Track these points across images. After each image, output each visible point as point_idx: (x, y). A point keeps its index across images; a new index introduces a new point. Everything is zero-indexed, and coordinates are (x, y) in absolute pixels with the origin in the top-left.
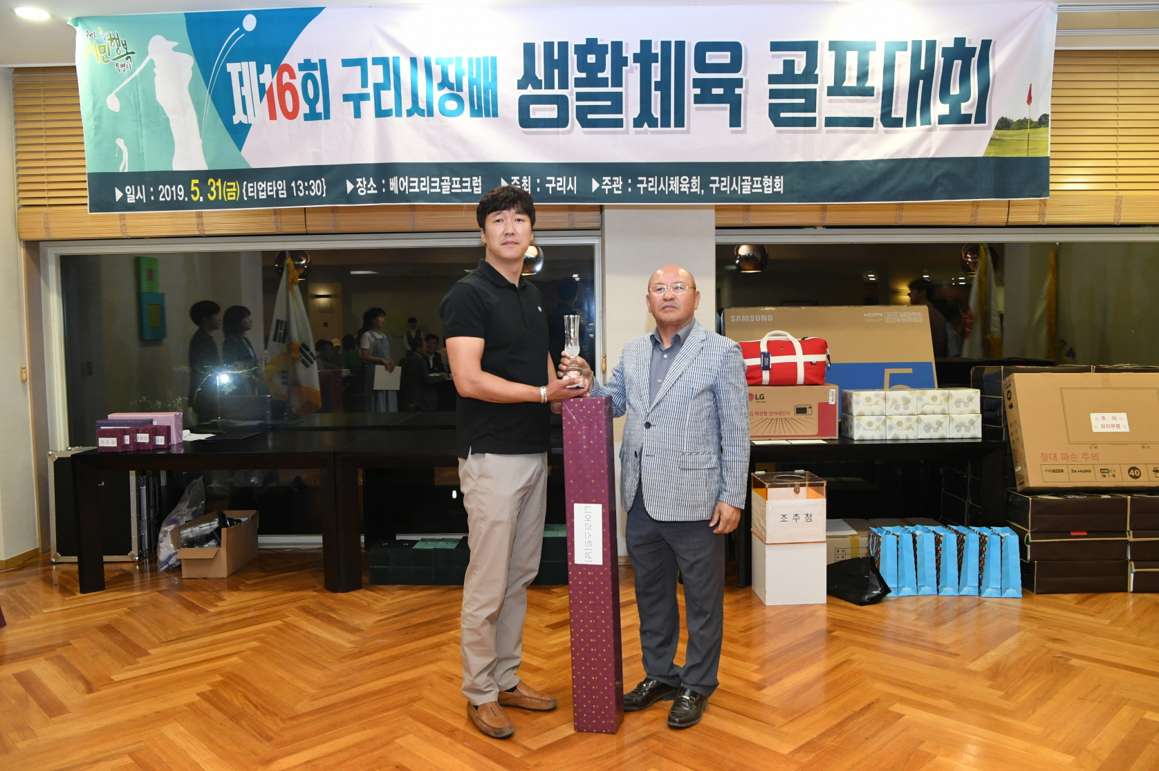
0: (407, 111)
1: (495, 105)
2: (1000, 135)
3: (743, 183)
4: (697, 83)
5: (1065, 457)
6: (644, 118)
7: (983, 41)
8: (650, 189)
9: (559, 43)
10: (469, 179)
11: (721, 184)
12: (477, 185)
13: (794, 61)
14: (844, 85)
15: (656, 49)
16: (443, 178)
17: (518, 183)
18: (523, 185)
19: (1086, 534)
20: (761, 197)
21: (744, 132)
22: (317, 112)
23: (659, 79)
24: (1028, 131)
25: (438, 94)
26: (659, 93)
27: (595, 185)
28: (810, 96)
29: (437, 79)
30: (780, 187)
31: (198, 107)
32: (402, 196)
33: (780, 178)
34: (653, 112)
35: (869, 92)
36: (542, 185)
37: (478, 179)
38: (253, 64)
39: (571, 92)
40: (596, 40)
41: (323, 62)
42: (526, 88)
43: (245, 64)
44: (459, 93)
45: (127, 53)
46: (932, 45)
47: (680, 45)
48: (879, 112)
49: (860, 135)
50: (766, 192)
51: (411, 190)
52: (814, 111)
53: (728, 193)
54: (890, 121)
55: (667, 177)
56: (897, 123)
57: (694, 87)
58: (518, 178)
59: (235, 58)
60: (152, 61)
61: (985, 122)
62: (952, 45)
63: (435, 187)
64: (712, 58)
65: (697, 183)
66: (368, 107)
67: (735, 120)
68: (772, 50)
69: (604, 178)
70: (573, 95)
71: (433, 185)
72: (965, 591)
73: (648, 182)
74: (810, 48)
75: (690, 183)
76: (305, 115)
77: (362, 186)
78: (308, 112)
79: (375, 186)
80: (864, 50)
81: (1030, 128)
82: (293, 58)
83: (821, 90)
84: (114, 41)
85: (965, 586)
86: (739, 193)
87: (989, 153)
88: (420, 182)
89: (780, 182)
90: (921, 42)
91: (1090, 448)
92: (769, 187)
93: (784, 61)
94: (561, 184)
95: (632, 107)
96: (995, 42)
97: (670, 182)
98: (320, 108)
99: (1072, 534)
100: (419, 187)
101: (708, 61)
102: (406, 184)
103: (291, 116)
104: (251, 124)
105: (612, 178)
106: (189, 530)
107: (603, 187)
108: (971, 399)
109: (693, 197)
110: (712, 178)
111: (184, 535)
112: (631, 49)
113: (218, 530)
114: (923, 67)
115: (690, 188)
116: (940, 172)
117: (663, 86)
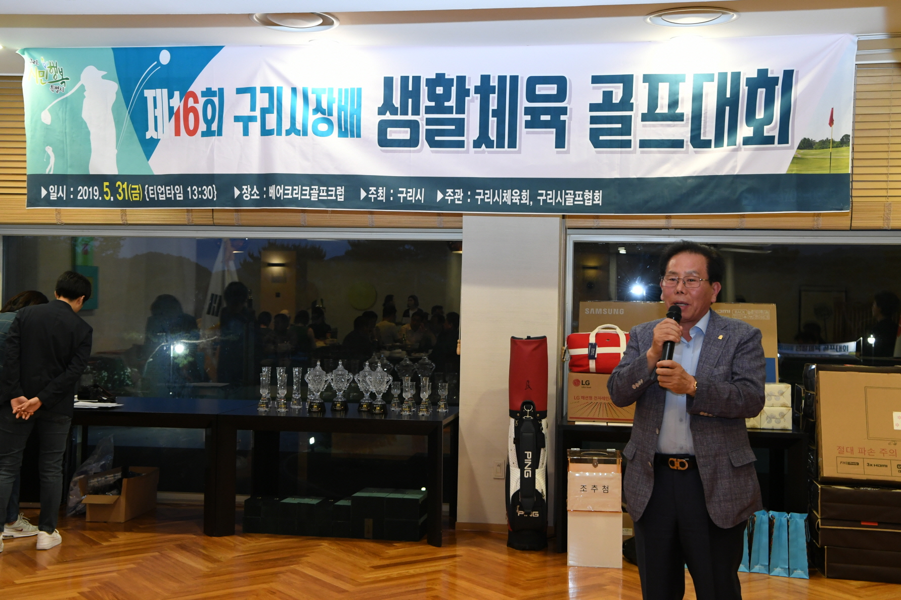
0: (286, 131)
1: (359, 127)
2: (801, 154)
3: (566, 196)
4: (528, 111)
5: (862, 451)
6: (483, 140)
7: (785, 71)
8: (486, 200)
9: (413, 77)
10: (334, 189)
11: (547, 196)
12: (341, 193)
13: (612, 92)
14: (656, 112)
15: (494, 82)
16: (313, 187)
17: (375, 193)
18: (379, 195)
19: (877, 525)
20: (582, 208)
21: (568, 152)
22: (212, 129)
23: (496, 107)
24: (831, 150)
25: (312, 118)
26: (495, 119)
27: (440, 196)
28: (626, 122)
29: (312, 105)
30: (599, 200)
31: (118, 123)
32: (278, 201)
33: (599, 192)
34: (490, 135)
35: (680, 118)
36: (395, 195)
37: (342, 188)
38: (165, 91)
39: (422, 118)
40: (444, 74)
41: (221, 90)
42: (384, 114)
43: (159, 91)
44: (329, 117)
45: (63, 79)
46: (736, 76)
47: (515, 79)
48: (689, 135)
49: (671, 155)
50: (586, 204)
51: (285, 197)
52: (630, 134)
53: (554, 204)
54: (698, 142)
55: (501, 190)
56: (707, 144)
57: (525, 115)
58: (375, 188)
59: (151, 85)
60: (83, 86)
61: (788, 143)
62: (755, 75)
63: (305, 195)
64: (541, 90)
65: (527, 195)
66: (255, 128)
67: (560, 142)
68: (593, 82)
69: (447, 190)
70: (423, 120)
71: (304, 192)
72: (757, 568)
73: (485, 194)
74: (627, 81)
75: (520, 195)
76: (203, 132)
77: (246, 192)
78: (205, 129)
79: (258, 193)
80: (674, 82)
81: (833, 147)
82: (197, 87)
83: (636, 116)
84: (53, 68)
85: (757, 565)
86: (563, 204)
87: (792, 171)
88: (293, 190)
89: (599, 196)
90: (726, 74)
91: (889, 444)
92: (589, 199)
93: (604, 92)
94: (411, 194)
95: (472, 131)
96: (797, 72)
97: (504, 194)
98: (214, 127)
99: (862, 524)
100: (292, 194)
101: (537, 93)
102: (281, 191)
103: (191, 133)
104: (160, 139)
105: (454, 191)
106: (96, 480)
107: (446, 198)
108: (782, 394)
109: (522, 208)
110: (540, 192)
111: (91, 484)
112: (473, 83)
113: (120, 481)
114: (728, 95)
115: (521, 200)
116: (744, 187)
117: (499, 113)
